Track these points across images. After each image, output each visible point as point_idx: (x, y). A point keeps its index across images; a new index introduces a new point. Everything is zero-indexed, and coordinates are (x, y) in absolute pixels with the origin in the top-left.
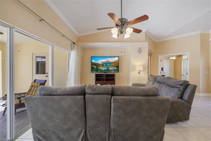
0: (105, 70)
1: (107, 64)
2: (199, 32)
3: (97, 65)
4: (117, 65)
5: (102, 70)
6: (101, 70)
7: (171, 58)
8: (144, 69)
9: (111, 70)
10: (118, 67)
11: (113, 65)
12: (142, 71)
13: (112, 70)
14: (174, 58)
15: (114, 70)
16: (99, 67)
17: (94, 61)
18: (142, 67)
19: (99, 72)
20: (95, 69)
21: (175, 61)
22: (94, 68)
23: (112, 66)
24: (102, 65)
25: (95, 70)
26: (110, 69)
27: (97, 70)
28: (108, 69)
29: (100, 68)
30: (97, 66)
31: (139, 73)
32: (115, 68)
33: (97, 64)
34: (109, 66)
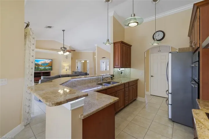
0: (43, 69)
1: (45, 64)
2: (92, 51)
4: (51, 65)
7: (82, 61)
8: (69, 68)
11: (49, 65)
12: (68, 69)
13: (48, 69)
14: (83, 61)
15: (49, 69)
16: (39, 67)
17: (36, 62)
18: (68, 67)
20: (37, 69)
21: (84, 62)
24: (42, 65)
29: (40, 68)
30: (38, 66)
31: (66, 70)
32: (50, 68)
33: (38, 64)
34: (46, 66)
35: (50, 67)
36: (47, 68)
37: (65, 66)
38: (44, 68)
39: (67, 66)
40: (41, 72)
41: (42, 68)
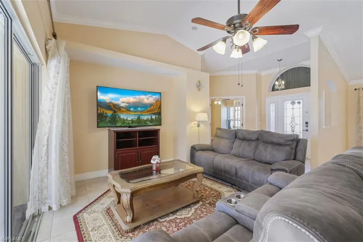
0: (132, 120)
2: (255, 72)
3: (115, 108)
4: (157, 110)
5: (127, 120)
6: (124, 121)
9: (146, 120)
10: (159, 114)
11: (150, 111)
12: (203, 122)
13: (148, 120)
15: (152, 121)
16: (119, 113)
19: (118, 125)
20: (108, 119)
22: (106, 117)
23: (148, 112)
24: (127, 109)
25: (110, 122)
26: (145, 117)
27: (114, 120)
28: (139, 118)
29: (122, 117)
30: (115, 112)
31: (199, 126)
32: (154, 117)
33: (115, 106)
34: (142, 111)
35: (155, 114)
36: (145, 118)
37: (196, 113)
38: (135, 118)
39: (203, 112)
40: (135, 132)
41: (130, 117)
